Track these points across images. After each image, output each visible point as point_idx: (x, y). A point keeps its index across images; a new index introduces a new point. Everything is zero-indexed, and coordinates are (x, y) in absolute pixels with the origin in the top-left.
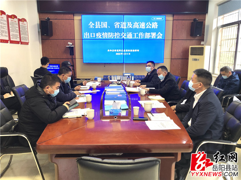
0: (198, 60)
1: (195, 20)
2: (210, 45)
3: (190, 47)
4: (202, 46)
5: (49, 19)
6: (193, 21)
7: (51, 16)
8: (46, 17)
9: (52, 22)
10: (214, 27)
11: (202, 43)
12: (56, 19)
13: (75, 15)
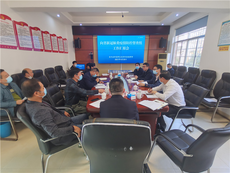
0: (163, 61)
1: (162, 38)
2: (170, 53)
3: (159, 54)
4: (166, 54)
5: (79, 39)
6: (161, 39)
7: (80, 37)
8: (77, 37)
10: (173, 42)
11: (166, 52)
12: (83, 38)
13: (93, 36)
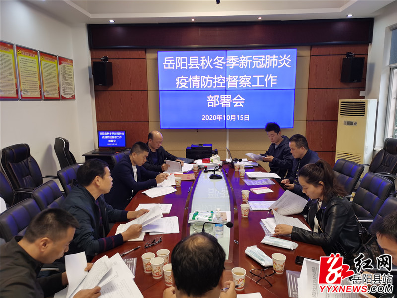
1: (349, 54)
2: (377, 98)
3: (341, 101)
4: (362, 100)
5: (106, 59)
6: (345, 57)
7: (110, 54)
8: (102, 55)
9: (111, 63)
11: (362, 94)
12: (118, 59)
13: (148, 51)
